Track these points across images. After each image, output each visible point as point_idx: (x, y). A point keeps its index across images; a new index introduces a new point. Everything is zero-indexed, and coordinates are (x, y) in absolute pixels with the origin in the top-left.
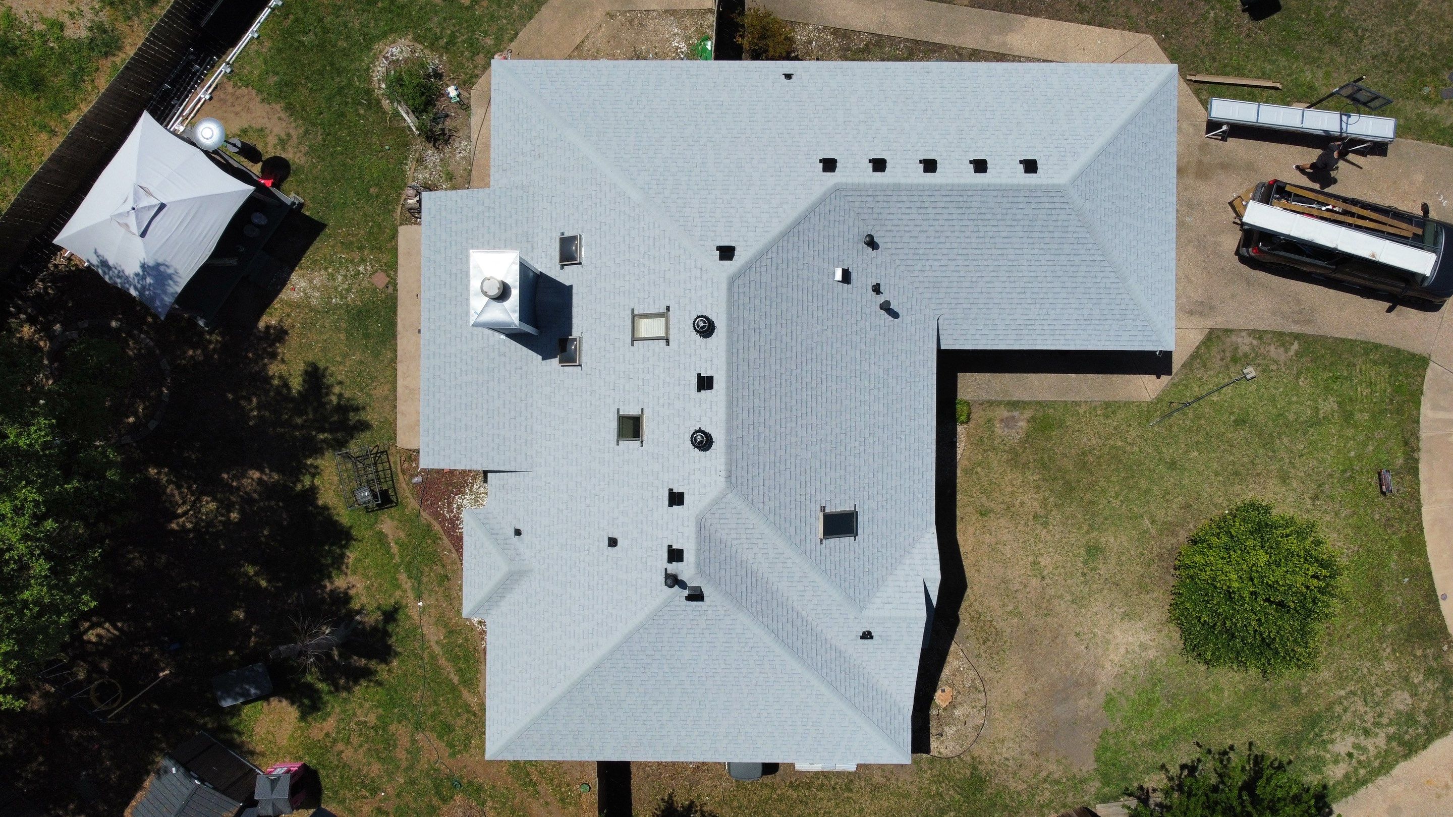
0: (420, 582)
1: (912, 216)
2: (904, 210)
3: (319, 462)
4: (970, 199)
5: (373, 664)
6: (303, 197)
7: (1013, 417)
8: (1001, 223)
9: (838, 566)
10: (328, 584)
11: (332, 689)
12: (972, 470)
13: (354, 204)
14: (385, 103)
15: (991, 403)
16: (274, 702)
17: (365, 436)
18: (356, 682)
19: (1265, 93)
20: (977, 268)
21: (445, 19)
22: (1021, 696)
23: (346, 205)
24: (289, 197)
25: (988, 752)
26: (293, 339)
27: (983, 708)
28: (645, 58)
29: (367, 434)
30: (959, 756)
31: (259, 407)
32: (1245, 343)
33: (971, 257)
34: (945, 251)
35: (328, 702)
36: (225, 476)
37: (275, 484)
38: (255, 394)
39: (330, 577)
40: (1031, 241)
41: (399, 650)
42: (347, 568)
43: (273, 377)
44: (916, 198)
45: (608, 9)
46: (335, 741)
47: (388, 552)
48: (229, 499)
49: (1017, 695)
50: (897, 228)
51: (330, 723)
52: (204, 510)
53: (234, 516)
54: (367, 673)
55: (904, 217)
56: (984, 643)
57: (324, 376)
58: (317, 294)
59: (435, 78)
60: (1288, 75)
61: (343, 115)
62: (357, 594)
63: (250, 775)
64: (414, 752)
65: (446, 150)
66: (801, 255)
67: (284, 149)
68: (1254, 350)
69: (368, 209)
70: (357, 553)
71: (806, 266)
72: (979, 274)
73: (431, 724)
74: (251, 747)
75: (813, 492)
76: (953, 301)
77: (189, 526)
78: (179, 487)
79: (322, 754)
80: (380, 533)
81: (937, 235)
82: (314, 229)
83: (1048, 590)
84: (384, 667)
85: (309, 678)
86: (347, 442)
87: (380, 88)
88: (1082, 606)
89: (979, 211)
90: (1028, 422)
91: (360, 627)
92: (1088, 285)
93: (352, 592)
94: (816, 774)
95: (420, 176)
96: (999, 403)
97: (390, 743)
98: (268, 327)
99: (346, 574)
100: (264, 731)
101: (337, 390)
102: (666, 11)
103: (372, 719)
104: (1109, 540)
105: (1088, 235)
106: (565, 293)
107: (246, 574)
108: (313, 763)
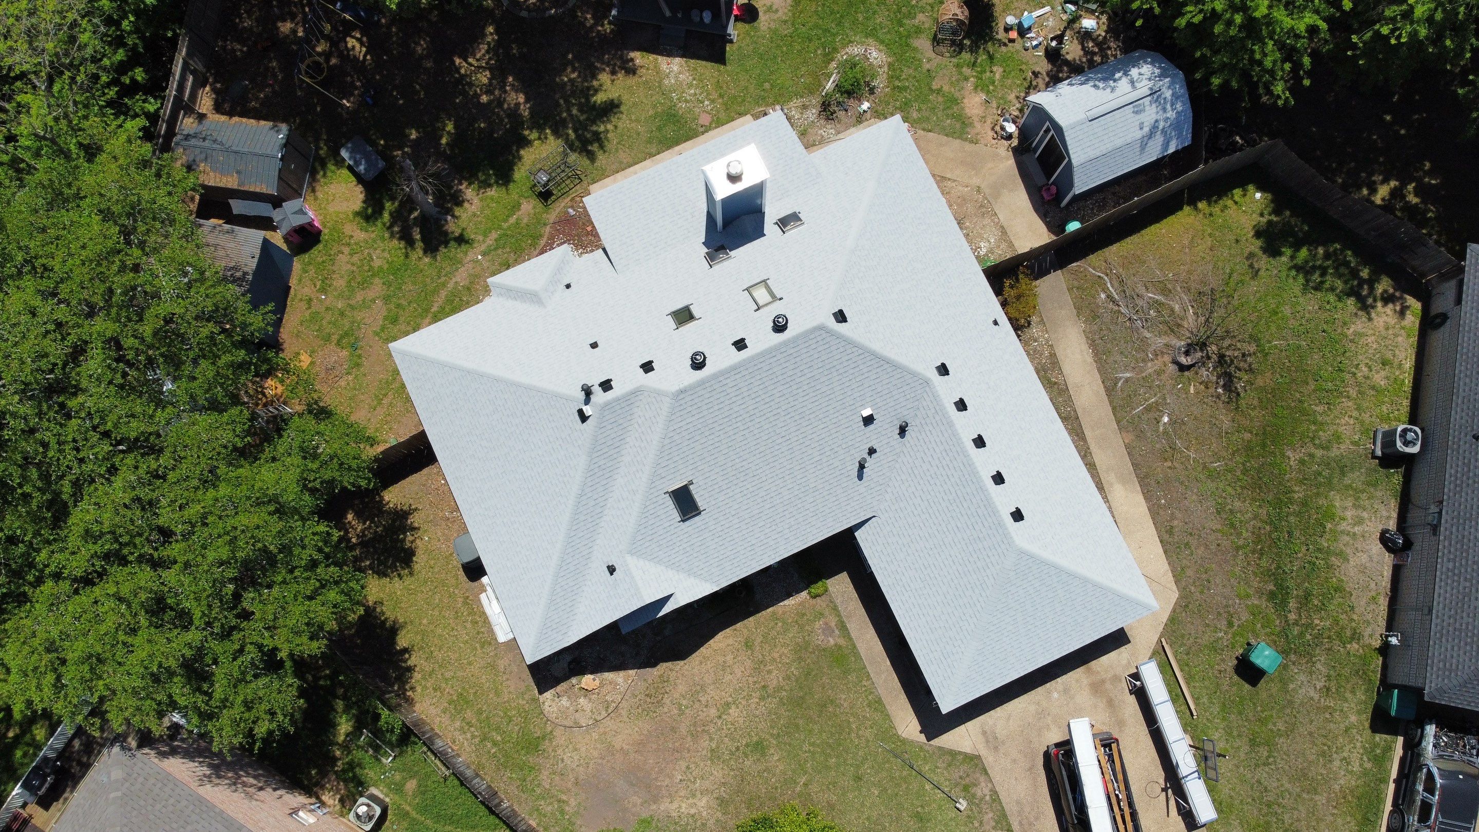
0: (496, 249)
1: (937, 449)
2: (938, 440)
3: (551, 138)
4: (970, 483)
5: (419, 245)
6: (738, 41)
7: (833, 631)
9: (653, 516)
10: (464, 186)
11: (388, 224)
12: (776, 619)
13: (751, 77)
14: (834, 65)
15: (835, 608)
16: (360, 188)
17: (586, 162)
18: (401, 239)
19: (1184, 707)
20: (925, 521)
21: (915, 77)
22: (618, 747)
23: (747, 71)
24: (734, 30)
25: (562, 742)
26: (632, 81)
27: (595, 719)
28: (961, 228)
29: (588, 162)
30: (548, 720)
31: (570, 80)
32: (982, 790)
34: (925, 490)
35: (376, 226)
36: (511, 79)
37: (521, 115)
38: (580, 72)
39: (470, 184)
40: (965, 548)
41: (438, 257)
42: (483, 193)
43: (598, 79)
44: (951, 443)
45: (982, 186)
46: (349, 244)
47: (508, 216)
48: (495, 89)
49: (619, 742)
50: (923, 444)
51: (360, 235)
52: (479, 75)
53: (484, 99)
55: (934, 443)
56: (647, 695)
57: (615, 113)
58: (673, 81)
59: (869, 90)
60: (1208, 719)
61: (810, 40)
62: (466, 209)
63: (297, 194)
64: (366, 305)
65: (822, 122)
66: (866, 375)
67: (765, 12)
68: (981, 799)
69: (752, 89)
70: (497, 195)
71: (860, 383)
73: (392, 306)
74: (318, 188)
75: (700, 468)
76: (893, 519)
77: (463, 71)
78: (488, 52)
79: (334, 240)
80: (520, 205)
82: (719, 57)
83: (712, 725)
84: (421, 253)
85: (388, 205)
86: (575, 151)
87: (842, 56)
88: (712, 760)
89: (965, 495)
90: (836, 645)
91: (443, 222)
92: (956, 613)
93: (466, 205)
94: (484, 613)
95: (793, 113)
96: (839, 616)
97: (364, 284)
98: (632, 60)
99: (478, 195)
100: (334, 191)
101: (610, 127)
102: (1002, 227)
103: (377, 263)
104: (774, 756)
106: (758, 232)
107: (445, 125)
108: (325, 236)
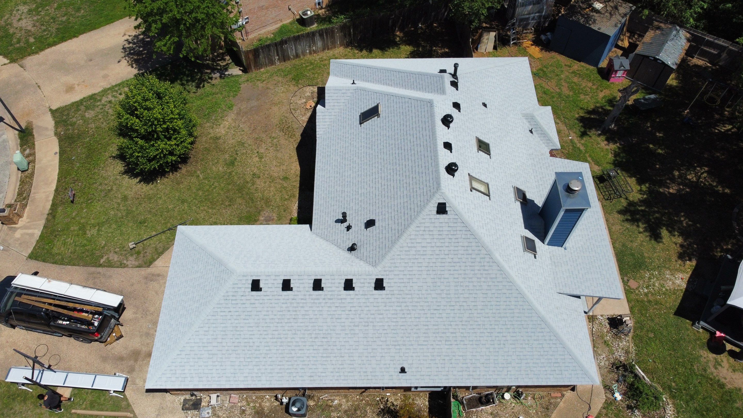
0: (573, 146)
6: (693, 330)
9: (370, 98)
10: (619, 146)
11: (604, 107)
12: (291, 197)
13: (661, 327)
14: (659, 387)
17: (620, 207)
18: (593, 110)
22: (273, 108)
23: (666, 326)
24: (703, 327)
25: (290, 88)
26: (674, 254)
27: (292, 103)
29: (618, 209)
30: (304, 86)
31: (681, 222)
32: (132, 261)
35: (604, 103)
36: (688, 190)
37: (660, 187)
42: (611, 152)
43: (679, 236)
46: (597, 89)
47: (593, 158)
51: (601, 95)
54: (589, 112)
56: (289, 127)
58: (668, 276)
59: (631, 406)
61: (685, 382)
62: (603, 141)
64: (559, 85)
66: (396, 222)
68: (127, 258)
69: (651, 324)
70: (608, 158)
73: (554, 94)
75: (384, 121)
79: (601, 85)
80: (599, 166)
82: (681, 313)
83: (256, 148)
86: (628, 205)
87: (666, 398)
88: (240, 142)
90: (258, 220)
91: (598, 129)
93: (606, 142)
95: (624, 343)
97: (571, 88)
98: (690, 260)
99: (611, 150)
103: (582, 96)
104: (222, 169)
106: (528, 226)
108: (604, 81)
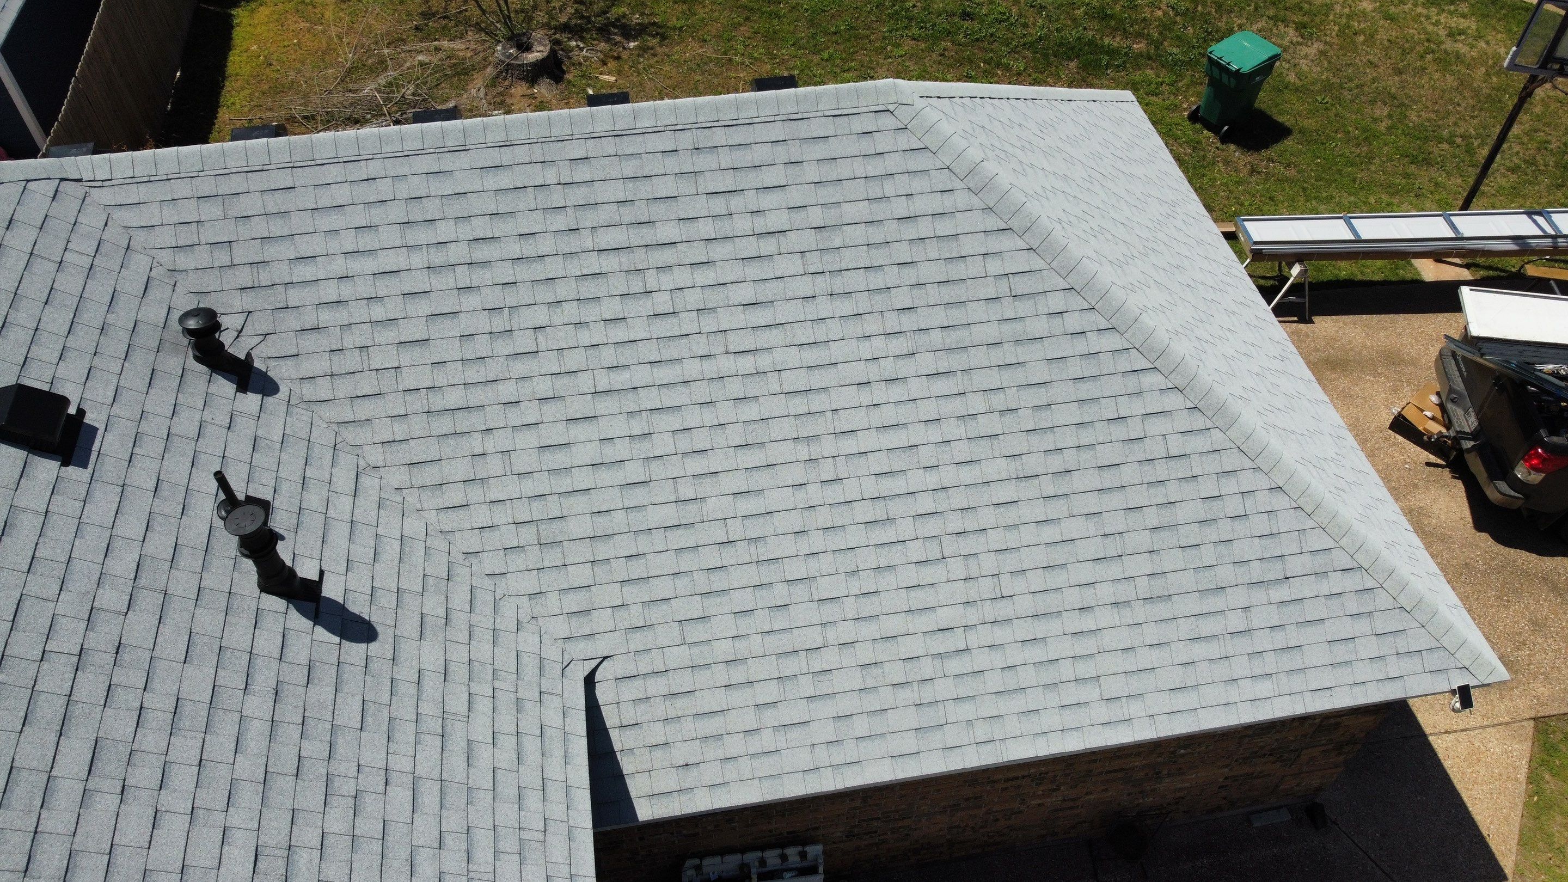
1: (389, 261)
2: (349, 242)
8: (719, 251)
20: (684, 443)
33: (650, 399)
55: (356, 266)
72: (696, 465)
76: (631, 594)
81: (499, 323)
92: (1108, 455)
105: (1038, 263)
